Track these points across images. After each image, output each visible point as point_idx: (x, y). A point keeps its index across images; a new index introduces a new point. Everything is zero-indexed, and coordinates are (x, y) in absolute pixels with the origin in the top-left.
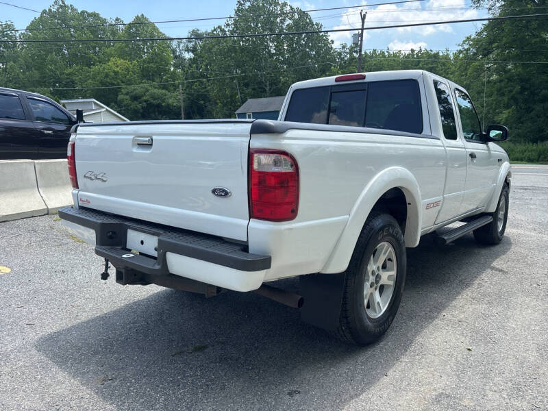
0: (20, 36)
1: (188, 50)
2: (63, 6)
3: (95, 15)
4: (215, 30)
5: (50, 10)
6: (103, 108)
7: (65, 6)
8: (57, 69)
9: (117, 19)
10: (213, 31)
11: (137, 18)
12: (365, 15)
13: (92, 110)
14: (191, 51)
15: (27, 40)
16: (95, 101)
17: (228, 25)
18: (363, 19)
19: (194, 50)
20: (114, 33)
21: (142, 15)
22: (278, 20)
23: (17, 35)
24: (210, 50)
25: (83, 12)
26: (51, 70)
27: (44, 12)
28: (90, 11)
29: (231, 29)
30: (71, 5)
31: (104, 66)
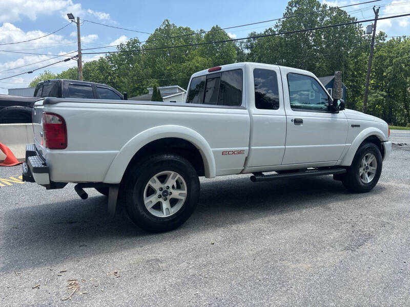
0: (142, 46)
1: (247, 48)
2: (168, 25)
3: (187, 29)
4: (266, 31)
5: (160, 28)
6: (183, 91)
7: (169, 25)
8: (162, 67)
9: (201, 31)
10: (265, 32)
11: (213, 28)
12: (378, 10)
13: (177, 93)
14: (249, 48)
15: (146, 49)
16: (179, 87)
17: (277, 26)
18: (376, 13)
19: (251, 47)
20: (198, 40)
21: (217, 26)
22: (318, 19)
23: (141, 45)
24: (262, 47)
25: (180, 28)
26: (159, 68)
27: (157, 30)
28: (184, 27)
29: (279, 29)
30: (173, 24)
31: (189, 63)
